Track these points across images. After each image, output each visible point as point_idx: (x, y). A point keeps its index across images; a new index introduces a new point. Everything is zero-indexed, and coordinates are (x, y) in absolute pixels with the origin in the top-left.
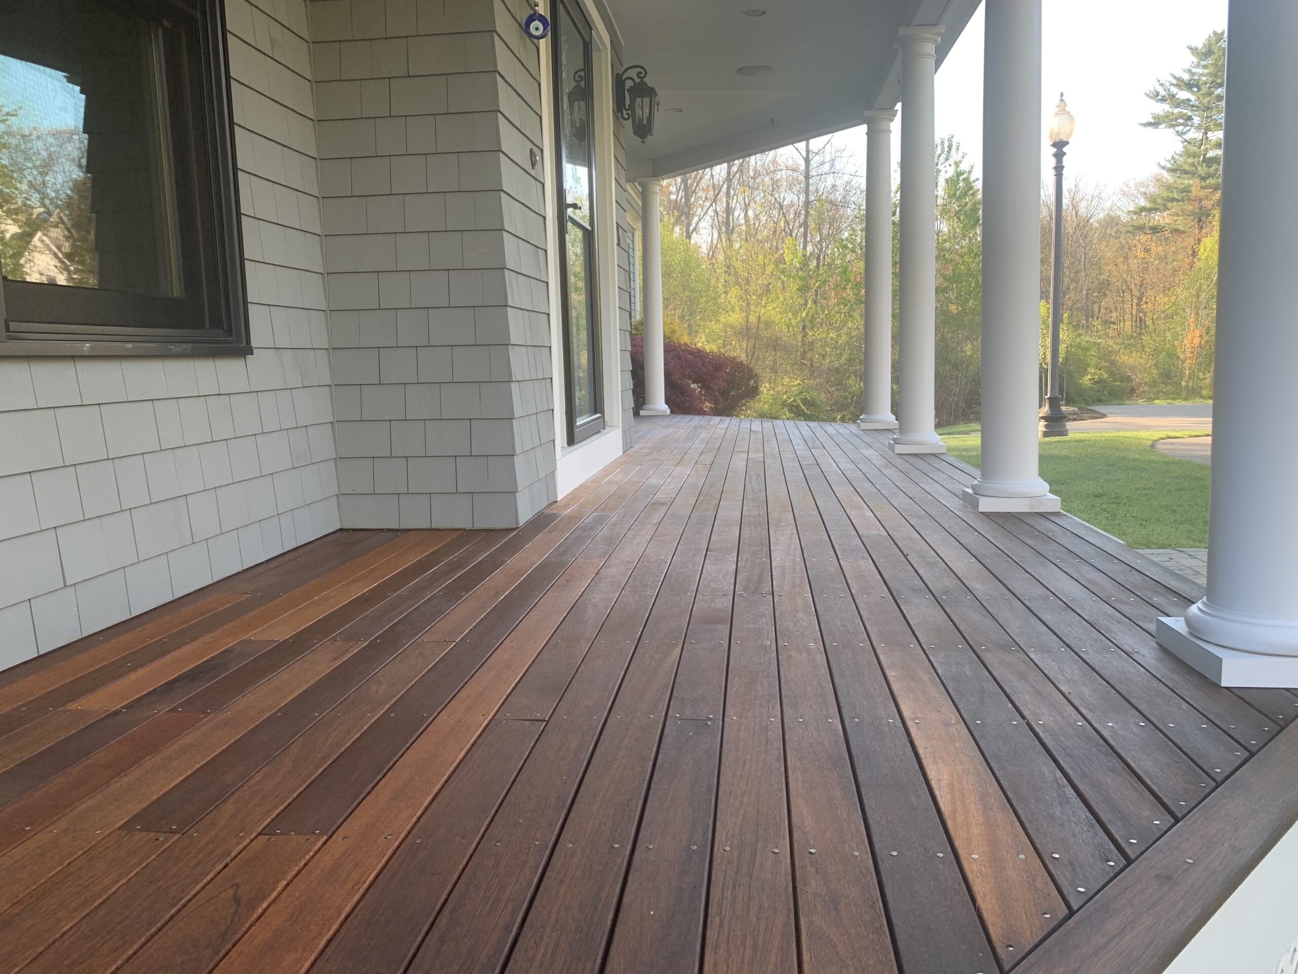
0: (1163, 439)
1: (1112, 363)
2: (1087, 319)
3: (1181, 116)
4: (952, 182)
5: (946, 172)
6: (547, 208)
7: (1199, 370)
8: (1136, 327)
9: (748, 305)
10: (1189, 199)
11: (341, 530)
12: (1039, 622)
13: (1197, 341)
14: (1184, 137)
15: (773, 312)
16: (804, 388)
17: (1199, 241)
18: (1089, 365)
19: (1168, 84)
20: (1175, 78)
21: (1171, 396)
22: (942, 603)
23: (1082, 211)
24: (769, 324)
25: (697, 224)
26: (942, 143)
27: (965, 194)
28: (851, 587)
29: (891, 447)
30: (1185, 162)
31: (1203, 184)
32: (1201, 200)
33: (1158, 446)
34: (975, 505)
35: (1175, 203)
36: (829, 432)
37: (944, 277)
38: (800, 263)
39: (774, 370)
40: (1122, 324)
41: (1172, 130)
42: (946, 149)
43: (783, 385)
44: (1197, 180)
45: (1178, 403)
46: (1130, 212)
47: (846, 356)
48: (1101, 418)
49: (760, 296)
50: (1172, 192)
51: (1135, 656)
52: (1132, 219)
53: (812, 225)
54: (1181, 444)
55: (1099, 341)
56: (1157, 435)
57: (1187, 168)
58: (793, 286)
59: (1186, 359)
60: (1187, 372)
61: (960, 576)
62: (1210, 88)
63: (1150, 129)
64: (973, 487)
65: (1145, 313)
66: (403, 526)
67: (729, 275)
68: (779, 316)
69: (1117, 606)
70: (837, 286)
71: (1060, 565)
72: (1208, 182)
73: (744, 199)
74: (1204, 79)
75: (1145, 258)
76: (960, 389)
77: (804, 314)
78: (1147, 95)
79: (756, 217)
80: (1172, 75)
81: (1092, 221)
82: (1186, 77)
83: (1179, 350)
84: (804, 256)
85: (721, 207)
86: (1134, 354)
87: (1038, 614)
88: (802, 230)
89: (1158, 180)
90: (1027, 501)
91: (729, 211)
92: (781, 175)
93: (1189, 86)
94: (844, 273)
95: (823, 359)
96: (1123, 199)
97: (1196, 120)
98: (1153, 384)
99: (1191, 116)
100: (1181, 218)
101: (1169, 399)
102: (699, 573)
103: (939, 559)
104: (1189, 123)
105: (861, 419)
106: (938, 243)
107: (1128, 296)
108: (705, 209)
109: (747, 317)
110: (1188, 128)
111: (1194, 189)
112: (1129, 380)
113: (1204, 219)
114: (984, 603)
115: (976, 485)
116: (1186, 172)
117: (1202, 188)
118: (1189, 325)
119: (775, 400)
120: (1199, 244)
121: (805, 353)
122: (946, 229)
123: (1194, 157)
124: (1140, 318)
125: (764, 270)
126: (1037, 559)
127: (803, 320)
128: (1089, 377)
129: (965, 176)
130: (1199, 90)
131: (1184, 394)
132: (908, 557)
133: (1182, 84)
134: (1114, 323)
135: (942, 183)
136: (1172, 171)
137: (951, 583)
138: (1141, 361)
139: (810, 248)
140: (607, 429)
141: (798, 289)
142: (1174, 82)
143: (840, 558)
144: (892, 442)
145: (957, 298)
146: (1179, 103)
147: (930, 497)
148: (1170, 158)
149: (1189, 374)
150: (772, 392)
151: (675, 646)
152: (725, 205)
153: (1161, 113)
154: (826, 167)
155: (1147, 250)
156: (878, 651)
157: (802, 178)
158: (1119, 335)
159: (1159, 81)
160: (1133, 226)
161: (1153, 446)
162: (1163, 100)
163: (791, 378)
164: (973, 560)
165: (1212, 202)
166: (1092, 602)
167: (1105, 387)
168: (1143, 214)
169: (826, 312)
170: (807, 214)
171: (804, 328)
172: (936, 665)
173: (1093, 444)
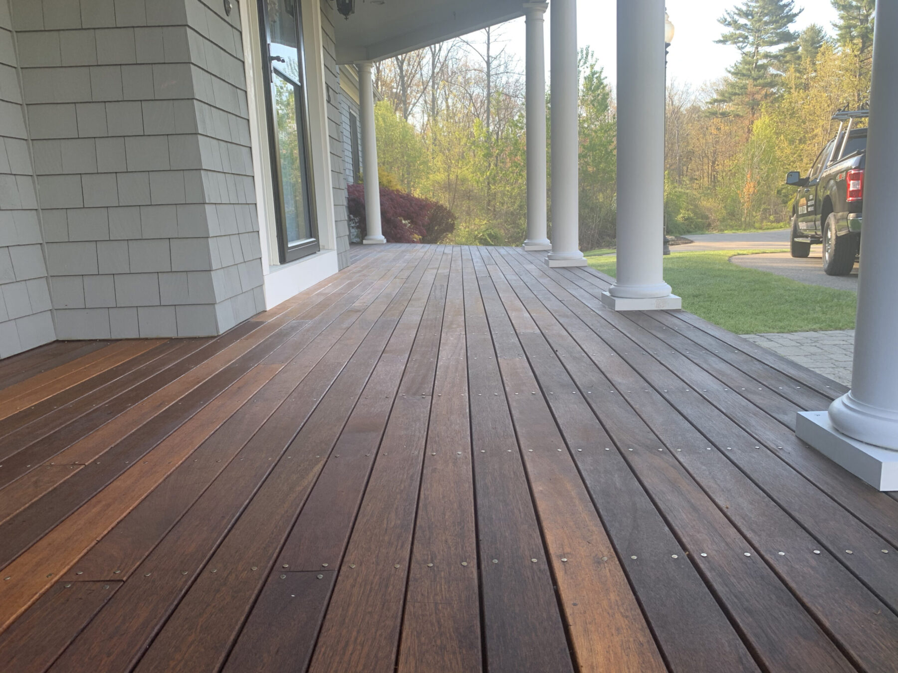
0: (735, 255)
1: (696, 206)
2: (679, 176)
3: (741, 36)
4: (589, 79)
5: (584, 72)
6: (246, 54)
7: (753, 210)
8: (711, 181)
9: (449, 167)
10: (746, 94)
11: (57, 341)
12: (681, 417)
13: (751, 190)
14: (743, 50)
15: (466, 172)
16: (489, 226)
17: (752, 122)
18: (681, 208)
19: (732, 13)
20: (737, 9)
21: (735, 228)
22: (589, 400)
23: (676, 103)
24: (464, 180)
25: (412, 109)
26: (582, 51)
27: (598, 88)
28: (506, 385)
29: (547, 263)
30: (744, 68)
31: (755, 83)
32: (754, 94)
33: (733, 260)
34: (612, 305)
35: (737, 96)
36: (502, 253)
37: (584, 147)
38: (485, 137)
39: (468, 214)
40: (702, 180)
41: (735, 45)
42: (585, 56)
43: (475, 224)
44: (751, 81)
45: (740, 232)
46: (707, 103)
47: (518, 203)
48: (690, 243)
49: (458, 161)
50: (735, 89)
51: (781, 454)
52: (708, 108)
53: (492, 110)
54: (748, 259)
55: (688, 191)
56: (732, 253)
57: (744, 72)
58: (481, 153)
59: (745, 203)
60: (746, 211)
61: (603, 370)
62: (760, 16)
63: (721, 45)
64: (610, 291)
65: (717, 172)
66: (114, 337)
67: (435, 146)
68: (471, 175)
69: (749, 396)
70: (511, 153)
71: (690, 356)
72: (758, 82)
73: (445, 91)
74: (756, 10)
75: (717, 135)
76: (595, 225)
77: (488, 174)
78: (719, 21)
79: (454, 105)
80: (735, 7)
81: (682, 109)
82: (744, 8)
83: (740, 196)
84: (488, 132)
85: (429, 98)
86: (710, 200)
87: (678, 408)
88: (485, 115)
89: (725, 81)
90: (654, 301)
91: (434, 100)
92: (471, 75)
93: (746, 15)
94: (515, 144)
95: (503, 206)
96: (702, 94)
97: (751, 39)
98: (724, 220)
99: (747, 36)
100: (740, 107)
101: (734, 230)
102: (369, 375)
103: (584, 354)
104: (746, 41)
105: (525, 243)
106: (580, 123)
107: (706, 160)
108: (417, 98)
109: (449, 176)
110: (745, 44)
111: (749, 87)
112: (707, 218)
113: (755, 107)
114: (626, 398)
115: (612, 289)
116: (744, 75)
117: (754, 86)
118: (747, 179)
119: (469, 235)
120: (752, 124)
121: (489, 201)
122: (584, 115)
123: (749, 65)
124: (714, 176)
125: (460, 142)
126: (669, 352)
127: (488, 178)
128: (681, 215)
129: (597, 75)
130: (753, 18)
131: (744, 226)
132: (558, 353)
133: (741, 13)
134: (696, 179)
135: (582, 81)
136: (735, 74)
137: (595, 377)
138: (715, 204)
139: (491, 128)
140: (321, 251)
141: (484, 156)
142: (737, 12)
143: (498, 355)
144: (547, 259)
145: (593, 161)
146: (739, 27)
147: (576, 300)
148: (734, 65)
149: (747, 213)
150: (467, 229)
151: (318, 461)
152: (431, 97)
153: (728, 34)
154: (502, 68)
155: (719, 129)
156: (526, 458)
157: (485, 77)
158: (700, 187)
159: (726, 11)
160: (709, 112)
161: (729, 260)
162: (729, 24)
163: (480, 219)
164: (613, 354)
165: (760, 96)
166: (725, 393)
167: (692, 222)
168: (716, 104)
169: (504, 172)
170: (489, 102)
171: (489, 183)
172: (584, 473)
173: (689, 259)
